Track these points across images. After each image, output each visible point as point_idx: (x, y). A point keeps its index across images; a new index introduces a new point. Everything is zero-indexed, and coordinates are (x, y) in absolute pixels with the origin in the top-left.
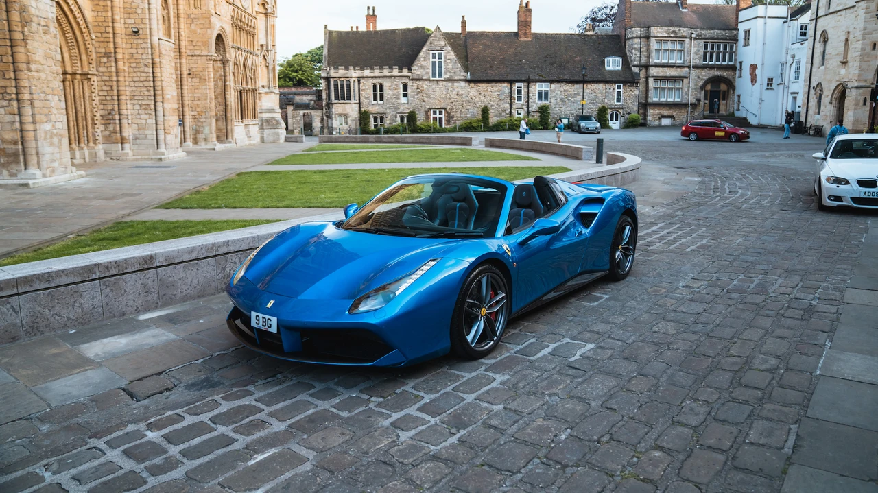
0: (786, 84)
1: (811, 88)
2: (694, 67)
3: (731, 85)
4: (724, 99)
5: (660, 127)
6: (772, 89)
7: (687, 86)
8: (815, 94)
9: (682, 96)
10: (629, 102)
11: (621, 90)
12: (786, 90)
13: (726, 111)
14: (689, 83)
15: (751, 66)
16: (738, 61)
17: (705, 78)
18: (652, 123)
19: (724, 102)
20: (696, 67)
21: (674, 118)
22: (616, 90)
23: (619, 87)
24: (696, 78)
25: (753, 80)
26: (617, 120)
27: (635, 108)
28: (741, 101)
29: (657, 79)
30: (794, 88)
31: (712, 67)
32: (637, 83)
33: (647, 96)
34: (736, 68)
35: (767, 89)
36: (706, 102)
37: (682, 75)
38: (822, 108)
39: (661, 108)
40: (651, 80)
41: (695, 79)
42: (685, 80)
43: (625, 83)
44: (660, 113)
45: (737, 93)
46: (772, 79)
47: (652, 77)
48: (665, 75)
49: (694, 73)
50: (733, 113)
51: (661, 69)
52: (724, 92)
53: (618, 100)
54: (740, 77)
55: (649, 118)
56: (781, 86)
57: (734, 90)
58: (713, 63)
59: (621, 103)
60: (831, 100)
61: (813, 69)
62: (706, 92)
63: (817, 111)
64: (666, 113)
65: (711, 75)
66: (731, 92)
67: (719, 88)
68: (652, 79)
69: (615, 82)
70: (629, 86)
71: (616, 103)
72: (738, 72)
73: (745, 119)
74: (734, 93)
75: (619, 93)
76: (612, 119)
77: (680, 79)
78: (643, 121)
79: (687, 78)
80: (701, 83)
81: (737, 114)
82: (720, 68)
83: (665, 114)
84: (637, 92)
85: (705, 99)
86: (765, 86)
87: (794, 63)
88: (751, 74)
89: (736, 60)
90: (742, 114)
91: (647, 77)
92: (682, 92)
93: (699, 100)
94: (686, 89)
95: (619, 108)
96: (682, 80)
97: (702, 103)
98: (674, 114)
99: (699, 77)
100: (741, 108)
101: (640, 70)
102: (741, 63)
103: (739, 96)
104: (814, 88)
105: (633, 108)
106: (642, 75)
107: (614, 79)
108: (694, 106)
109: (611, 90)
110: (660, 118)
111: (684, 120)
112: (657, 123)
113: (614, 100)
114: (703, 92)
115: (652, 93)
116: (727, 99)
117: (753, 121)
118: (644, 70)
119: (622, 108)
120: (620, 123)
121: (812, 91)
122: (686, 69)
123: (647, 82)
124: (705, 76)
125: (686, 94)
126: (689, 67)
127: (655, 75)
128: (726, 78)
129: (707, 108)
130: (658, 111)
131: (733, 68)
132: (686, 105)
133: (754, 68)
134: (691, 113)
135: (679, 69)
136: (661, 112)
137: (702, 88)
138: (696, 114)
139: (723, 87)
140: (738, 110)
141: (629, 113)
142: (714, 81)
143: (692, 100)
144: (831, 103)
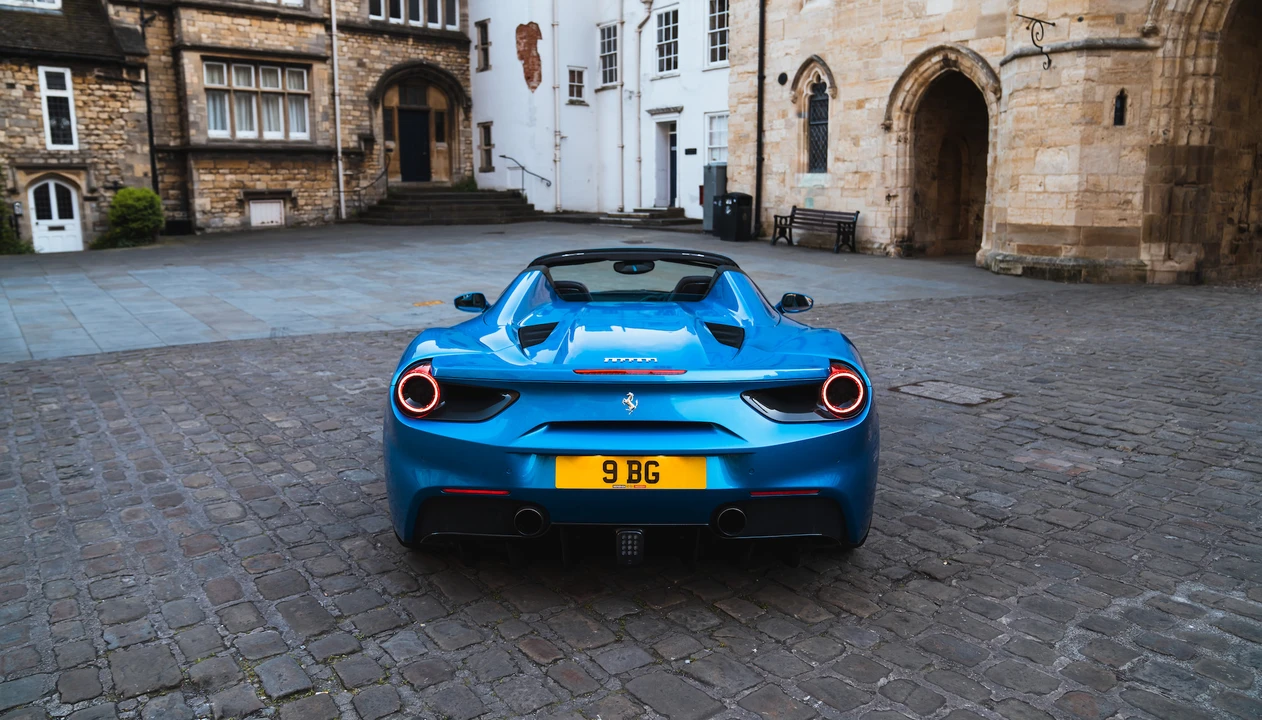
0: (630, 84)
1: (771, 80)
2: (342, 27)
3: (459, 96)
4: (440, 139)
5: (248, 236)
6: (582, 103)
7: (327, 88)
8: (794, 100)
9: (313, 124)
10: (111, 144)
11: (69, 93)
12: (630, 107)
13: (450, 172)
14: (332, 82)
15: (521, 29)
16: (475, 16)
17: (382, 67)
18: (216, 221)
19: (443, 146)
20: (348, 27)
21: (294, 201)
22: (44, 92)
23: (56, 81)
24: (353, 64)
25: (532, 74)
26: (66, 212)
27: (142, 168)
28: (493, 141)
29: (216, 57)
30: (663, 93)
31: (399, 34)
32: (135, 69)
33: (183, 123)
34: (468, 42)
35: (572, 103)
36: (392, 145)
37: (304, 48)
38: (835, 148)
39: (244, 165)
40: (190, 61)
41: (350, 69)
42: (317, 67)
43: (81, 65)
44: (241, 185)
45: (478, 115)
46: (580, 74)
47: (195, 48)
48: (245, 45)
49: (344, 49)
50: (471, 181)
51: (226, 20)
52: (440, 114)
53: (61, 134)
54: (485, 66)
55: (201, 203)
56: (611, 97)
57: (468, 109)
58: (401, 21)
59: (75, 147)
60: (889, 117)
61: (770, 17)
62: (387, 112)
63: (804, 158)
64: (262, 183)
65: (398, 60)
66: (462, 117)
67: (424, 100)
68: (196, 56)
69: (33, 60)
70: (101, 80)
71: (52, 147)
72: (474, 56)
73: (516, 197)
74: (467, 118)
75: (58, 107)
76: (43, 212)
77: (298, 62)
78: (178, 215)
79: (323, 59)
80: (371, 82)
81: (485, 181)
82: (423, 37)
83: (260, 186)
84: (139, 106)
85: (388, 136)
86: (564, 94)
87: (654, 20)
88: (522, 56)
89: (464, 17)
90: (502, 179)
91: (177, 49)
92: (313, 110)
93: (368, 139)
94: (325, 100)
95: (70, 167)
96: (309, 68)
97: (378, 148)
98: (292, 185)
99: (361, 64)
100: (496, 161)
101: (145, 23)
102: (483, 26)
103: (486, 128)
104: (783, 79)
105: (130, 167)
106: (155, 39)
107: (26, 45)
108: (357, 158)
109: (18, 92)
110: (241, 204)
111: (329, 204)
112: (232, 219)
113: (37, 131)
114: (380, 112)
115: (199, 108)
116: (451, 138)
117: (541, 200)
118: (159, 24)
119: (82, 168)
120: (84, 227)
121: (777, 94)
122: (318, 30)
123: (177, 68)
124: (379, 59)
125: (325, 117)
126: (326, 23)
127: (206, 40)
128: (442, 71)
129: (396, 165)
130: (230, 177)
131: (460, 42)
132: (327, 155)
133: (529, 34)
134: (347, 183)
135: (291, 27)
136: (245, 178)
137: (375, 98)
138: (364, 183)
139: (436, 100)
140: (488, 168)
141: (116, 187)
142: (407, 77)
143: (345, 137)
144: (888, 128)
